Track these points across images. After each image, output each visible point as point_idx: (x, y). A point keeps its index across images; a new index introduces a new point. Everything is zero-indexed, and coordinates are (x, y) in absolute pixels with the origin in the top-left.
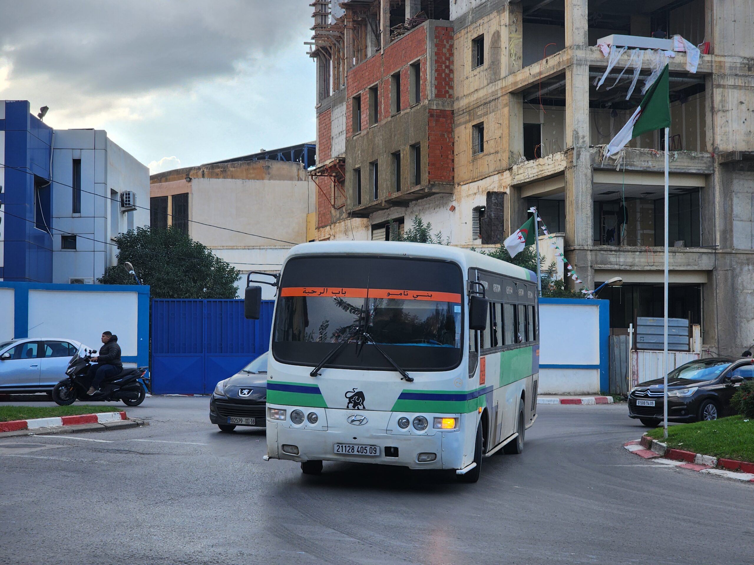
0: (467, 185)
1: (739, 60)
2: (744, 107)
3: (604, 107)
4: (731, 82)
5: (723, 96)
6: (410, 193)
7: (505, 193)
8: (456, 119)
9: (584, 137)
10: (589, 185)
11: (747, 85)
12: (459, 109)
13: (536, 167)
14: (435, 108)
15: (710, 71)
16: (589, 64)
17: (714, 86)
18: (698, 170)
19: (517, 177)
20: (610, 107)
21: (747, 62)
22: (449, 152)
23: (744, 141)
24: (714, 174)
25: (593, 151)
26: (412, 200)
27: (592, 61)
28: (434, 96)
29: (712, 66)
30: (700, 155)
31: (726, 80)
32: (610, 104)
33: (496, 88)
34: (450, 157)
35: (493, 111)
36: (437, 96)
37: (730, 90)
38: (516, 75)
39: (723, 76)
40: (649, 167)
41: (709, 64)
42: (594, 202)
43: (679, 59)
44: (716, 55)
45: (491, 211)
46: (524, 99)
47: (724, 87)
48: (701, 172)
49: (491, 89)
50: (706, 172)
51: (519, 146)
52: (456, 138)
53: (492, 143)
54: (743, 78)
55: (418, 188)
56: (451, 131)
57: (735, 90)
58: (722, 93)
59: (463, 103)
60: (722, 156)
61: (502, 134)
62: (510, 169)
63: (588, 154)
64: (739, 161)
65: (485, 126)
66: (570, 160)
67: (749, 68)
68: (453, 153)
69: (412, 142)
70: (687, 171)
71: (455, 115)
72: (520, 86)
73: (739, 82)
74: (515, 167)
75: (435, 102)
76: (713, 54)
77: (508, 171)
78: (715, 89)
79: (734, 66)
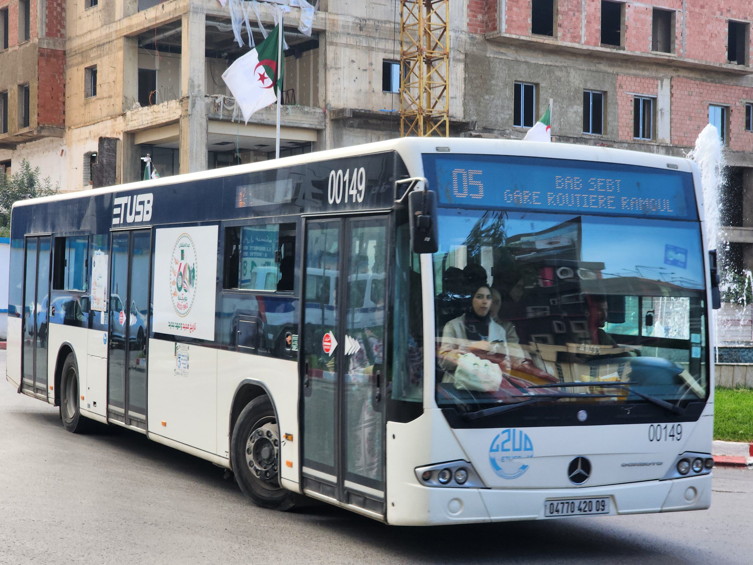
0: (79, 129)
1: (351, 20)
2: (355, 66)
3: (220, 57)
4: (343, 40)
5: (336, 54)
6: (17, 136)
7: (118, 139)
8: (67, 60)
9: (199, 86)
10: (204, 135)
11: (358, 44)
12: (71, 49)
13: (150, 114)
14: (45, 46)
15: (324, 28)
16: (205, 12)
17: (327, 43)
18: (310, 124)
19: (130, 123)
20: (226, 58)
21: (359, 22)
22: (60, 95)
23: (354, 98)
24: (325, 129)
25: (209, 100)
26: (19, 143)
27: (208, 10)
28: (44, 34)
29: (326, 23)
30: (313, 110)
31: (338, 37)
32: (226, 54)
33: (111, 30)
34: (61, 99)
35: (107, 54)
36: (48, 34)
37: (343, 49)
38: (131, 19)
39: (336, 34)
40: (263, 120)
41: (324, 21)
42: (209, 152)
43: (294, 14)
44: (330, 13)
45: (103, 157)
46: (139, 42)
47: (336, 44)
48: (314, 127)
49: (105, 31)
50: (318, 127)
51: (134, 91)
52: (68, 80)
53: (105, 87)
54: (355, 37)
55: (26, 130)
56: (62, 73)
57: (347, 49)
58: (335, 50)
59: (75, 44)
60: (334, 112)
61: (116, 78)
62: (124, 115)
63: (203, 104)
64: (349, 118)
65: (98, 69)
66: (185, 108)
67: (360, 28)
68: (64, 96)
69: (21, 82)
70: (300, 125)
71: (67, 56)
72: (135, 30)
73: (351, 41)
74: (129, 113)
75: (46, 41)
76: (327, 11)
77: (121, 117)
78: (328, 47)
79: (347, 24)
